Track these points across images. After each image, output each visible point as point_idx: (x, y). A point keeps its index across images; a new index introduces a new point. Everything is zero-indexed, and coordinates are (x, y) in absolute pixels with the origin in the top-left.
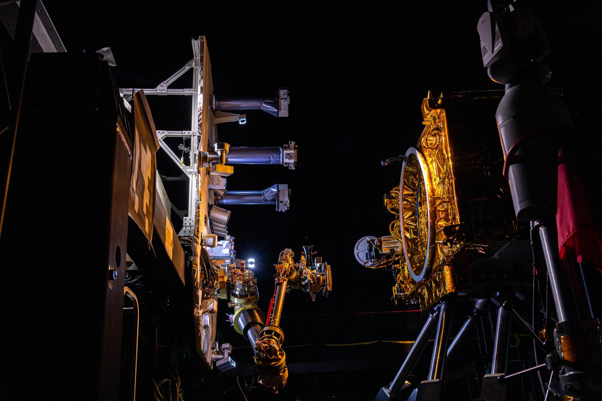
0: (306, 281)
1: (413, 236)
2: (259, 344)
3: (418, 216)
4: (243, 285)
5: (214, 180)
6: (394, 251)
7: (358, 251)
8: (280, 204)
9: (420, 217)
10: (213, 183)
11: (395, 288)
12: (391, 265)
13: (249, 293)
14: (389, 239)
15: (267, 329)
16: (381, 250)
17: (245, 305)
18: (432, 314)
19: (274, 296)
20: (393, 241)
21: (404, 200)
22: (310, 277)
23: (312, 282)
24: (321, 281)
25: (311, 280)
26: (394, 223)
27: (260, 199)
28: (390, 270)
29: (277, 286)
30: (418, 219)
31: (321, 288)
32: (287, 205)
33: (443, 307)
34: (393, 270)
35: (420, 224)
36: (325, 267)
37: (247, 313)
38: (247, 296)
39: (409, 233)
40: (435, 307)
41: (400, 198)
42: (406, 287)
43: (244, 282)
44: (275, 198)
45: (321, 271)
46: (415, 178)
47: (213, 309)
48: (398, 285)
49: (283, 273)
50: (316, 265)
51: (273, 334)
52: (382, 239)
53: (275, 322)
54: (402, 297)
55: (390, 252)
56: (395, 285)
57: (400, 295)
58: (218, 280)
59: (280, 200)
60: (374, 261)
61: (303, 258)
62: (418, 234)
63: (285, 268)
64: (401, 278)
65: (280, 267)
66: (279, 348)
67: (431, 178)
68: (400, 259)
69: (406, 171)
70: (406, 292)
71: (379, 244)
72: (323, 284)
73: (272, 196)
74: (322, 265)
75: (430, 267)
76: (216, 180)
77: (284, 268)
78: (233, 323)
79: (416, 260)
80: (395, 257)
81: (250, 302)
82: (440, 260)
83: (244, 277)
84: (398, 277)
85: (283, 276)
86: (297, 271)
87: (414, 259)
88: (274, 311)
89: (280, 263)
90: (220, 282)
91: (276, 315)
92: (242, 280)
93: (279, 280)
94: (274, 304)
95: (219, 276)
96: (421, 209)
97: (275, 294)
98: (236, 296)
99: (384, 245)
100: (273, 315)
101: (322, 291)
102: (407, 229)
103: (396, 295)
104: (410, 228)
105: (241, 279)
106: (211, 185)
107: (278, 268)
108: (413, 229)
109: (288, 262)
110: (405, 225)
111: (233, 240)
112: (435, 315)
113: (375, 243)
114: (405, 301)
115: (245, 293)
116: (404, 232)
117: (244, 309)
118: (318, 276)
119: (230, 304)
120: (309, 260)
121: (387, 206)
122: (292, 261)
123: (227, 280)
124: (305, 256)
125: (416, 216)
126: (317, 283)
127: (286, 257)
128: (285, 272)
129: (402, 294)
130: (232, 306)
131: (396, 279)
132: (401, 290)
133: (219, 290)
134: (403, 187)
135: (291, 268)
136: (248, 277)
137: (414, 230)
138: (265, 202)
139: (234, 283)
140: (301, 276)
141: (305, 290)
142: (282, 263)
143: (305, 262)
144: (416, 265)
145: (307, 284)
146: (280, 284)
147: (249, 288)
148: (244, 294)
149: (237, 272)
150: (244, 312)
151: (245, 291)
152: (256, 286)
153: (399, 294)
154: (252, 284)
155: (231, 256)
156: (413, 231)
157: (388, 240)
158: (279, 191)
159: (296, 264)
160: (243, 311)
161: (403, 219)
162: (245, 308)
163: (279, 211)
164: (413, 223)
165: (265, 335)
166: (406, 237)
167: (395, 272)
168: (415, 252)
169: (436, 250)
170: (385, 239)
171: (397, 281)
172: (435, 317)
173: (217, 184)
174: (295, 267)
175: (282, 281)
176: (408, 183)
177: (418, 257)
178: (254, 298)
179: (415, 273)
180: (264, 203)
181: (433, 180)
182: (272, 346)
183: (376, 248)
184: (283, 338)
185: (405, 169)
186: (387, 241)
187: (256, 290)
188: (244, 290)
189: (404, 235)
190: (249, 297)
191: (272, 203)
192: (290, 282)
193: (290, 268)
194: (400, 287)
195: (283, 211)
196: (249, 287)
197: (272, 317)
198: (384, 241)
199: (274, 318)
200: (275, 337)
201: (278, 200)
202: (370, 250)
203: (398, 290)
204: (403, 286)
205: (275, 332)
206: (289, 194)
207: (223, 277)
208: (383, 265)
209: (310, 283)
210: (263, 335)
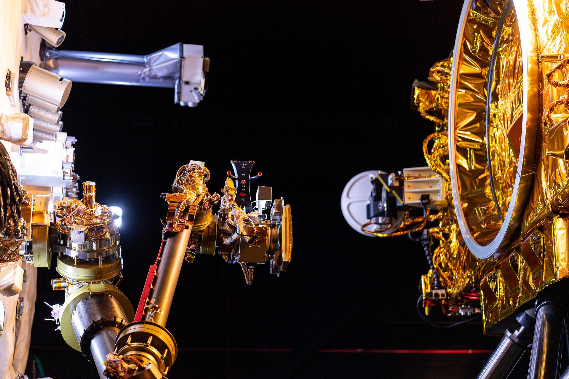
0: (235, 236)
1: (475, 165)
2: (115, 362)
3: (489, 123)
4: (87, 237)
5: (37, 5)
6: (429, 200)
7: (349, 201)
8: (185, 88)
9: (492, 126)
10: (33, 11)
11: (427, 278)
12: (422, 231)
13: (101, 256)
14: (420, 175)
15: (136, 330)
16: (402, 196)
17: (90, 283)
18: (512, 332)
19: (157, 261)
20: (427, 179)
21: (460, 86)
22: (244, 227)
23: (248, 239)
24: (268, 238)
25: (245, 233)
26: (433, 138)
27: (140, 75)
28: (417, 240)
29: (166, 238)
30: (489, 128)
31: (268, 254)
32: (200, 90)
33: (541, 312)
34: (426, 240)
35: (492, 140)
36: (279, 208)
37: (93, 302)
38: (96, 261)
39: (467, 158)
40: (520, 316)
41: (452, 81)
42: (451, 279)
43: (90, 230)
44: (174, 73)
45: (269, 218)
46: (490, 37)
47: (13, 284)
48: (435, 273)
49: (181, 212)
50: (259, 205)
51: (149, 341)
52: (405, 174)
53: (156, 316)
54: (442, 300)
55: (420, 201)
56: (426, 273)
57: (437, 295)
58: (27, 220)
59: (185, 78)
60: (384, 224)
61: (229, 183)
62: (486, 160)
63: (187, 202)
64: (442, 258)
65: (177, 197)
66: (163, 375)
67: (534, 22)
68: (441, 220)
69: (470, 21)
70: (450, 288)
71: (397, 184)
72: (272, 247)
73: (168, 67)
74: (272, 205)
75: (516, 225)
76: (41, 5)
77: (185, 201)
78: (59, 325)
79: (480, 216)
80: (431, 214)
81: (100, 278)
82: (545, 205)
83: (90, 219)
84: (435, 255)
85: (182, 217)
86: (213, 214)
87: (475, 214)
88: (155, 294)
89: (176, 190)
90: (34, 226)
91: (159, 300)
92: (86, 225)
93: (171, 225)
94: (156, 278)
95: (32, 210)
96: (497, 107)
97: (161, 257)
98: (69, 261)
99: (409, 187)
100: (153, 301)
101: (268, 263)
102: (462, 151)
103: (427, 294)
104: (470, 149)
105: (83, 222)
106: (29, 14)
107: (172, 200)
108: (475, 150)
109: (194, 188)
110: (459, 141)
111: (72, 145)
112: (517, 333)
113: (390, 182)
114: (447, 307)
115: (90, 256)
116: (456, 157)
117: (86, 291)
118: (261, 226)
119: (56, 282)
120: (243, 192)
121: (419, 104)
122: (204, 188)
123: (51, 223)
124: (234, 180)
125: (485, 121)
126: (259, 243)
127: (191, 176)
128: (187, 209)
129: (441, 292)
130: (59, 287)
131: (431, 259)
132: (439, 282)
133: (31, 243)
134: (461, 58)
135: (201, 203)
136: (101, 219)
137: (478, 152)
138: (152, 80)
139: (66, 229)
140: (223, 225)
141: (229, 258)
142: (182, 191)
143: (234, 193)
144: (479, 226)
145: (234, 244)
146: (174, 235)
147: (100, 245)
148: (88, 257)
149: (76, 207)
150: (87, 299)
151: (91, 251)
152: (118, 243)
153: (434, 292)
154: (108, 236)
155: (66, 178)
156: (475, 154)
157: (417, 176)
158: (184, 58)
159: (214, 195)
160: (84, 297)
161: (455, 129)
162: (89, 289)
163: (182, 104)
164: (477, 138)
165: (131, 342)
166: (459, 166)
167: (428, 245)
168: (477, 200)
169: (536, 184)
170: (409, 173)
171: (432, 263)
172: (519, 337)
173: (44, 15)
174: (211, 202)
175: (179, 229)
176: (473, 48)
177: (484, 209)
178: (110, 269)
179: (477, 241)
180: (147, 83)
181: (540, 24)
182: (144, 368)
183: (391, 192)
184: (173, 353)
185: (469, 15)
186: (416, 178)
187: (118, 250)
188: (88, 247)
189: (456, 162)
190: (100, 265)
191: (166, 84)
192: (195, 237)
193: (198, 202)
194: (438, 275)
195: (190, 105)
196: (101, 241)
197: (150, 306)
198: (408, 177)
199: (154, 308)
200: (155, 351)
201: (180, 78)
202: (377, 198)
203: (432, 284)
204: (445, 275)
205: (155, 338)
206: (206, 70)
207: (41, 214)
208: (403, 229)
209: (244, 241)
210: (125, 344)
